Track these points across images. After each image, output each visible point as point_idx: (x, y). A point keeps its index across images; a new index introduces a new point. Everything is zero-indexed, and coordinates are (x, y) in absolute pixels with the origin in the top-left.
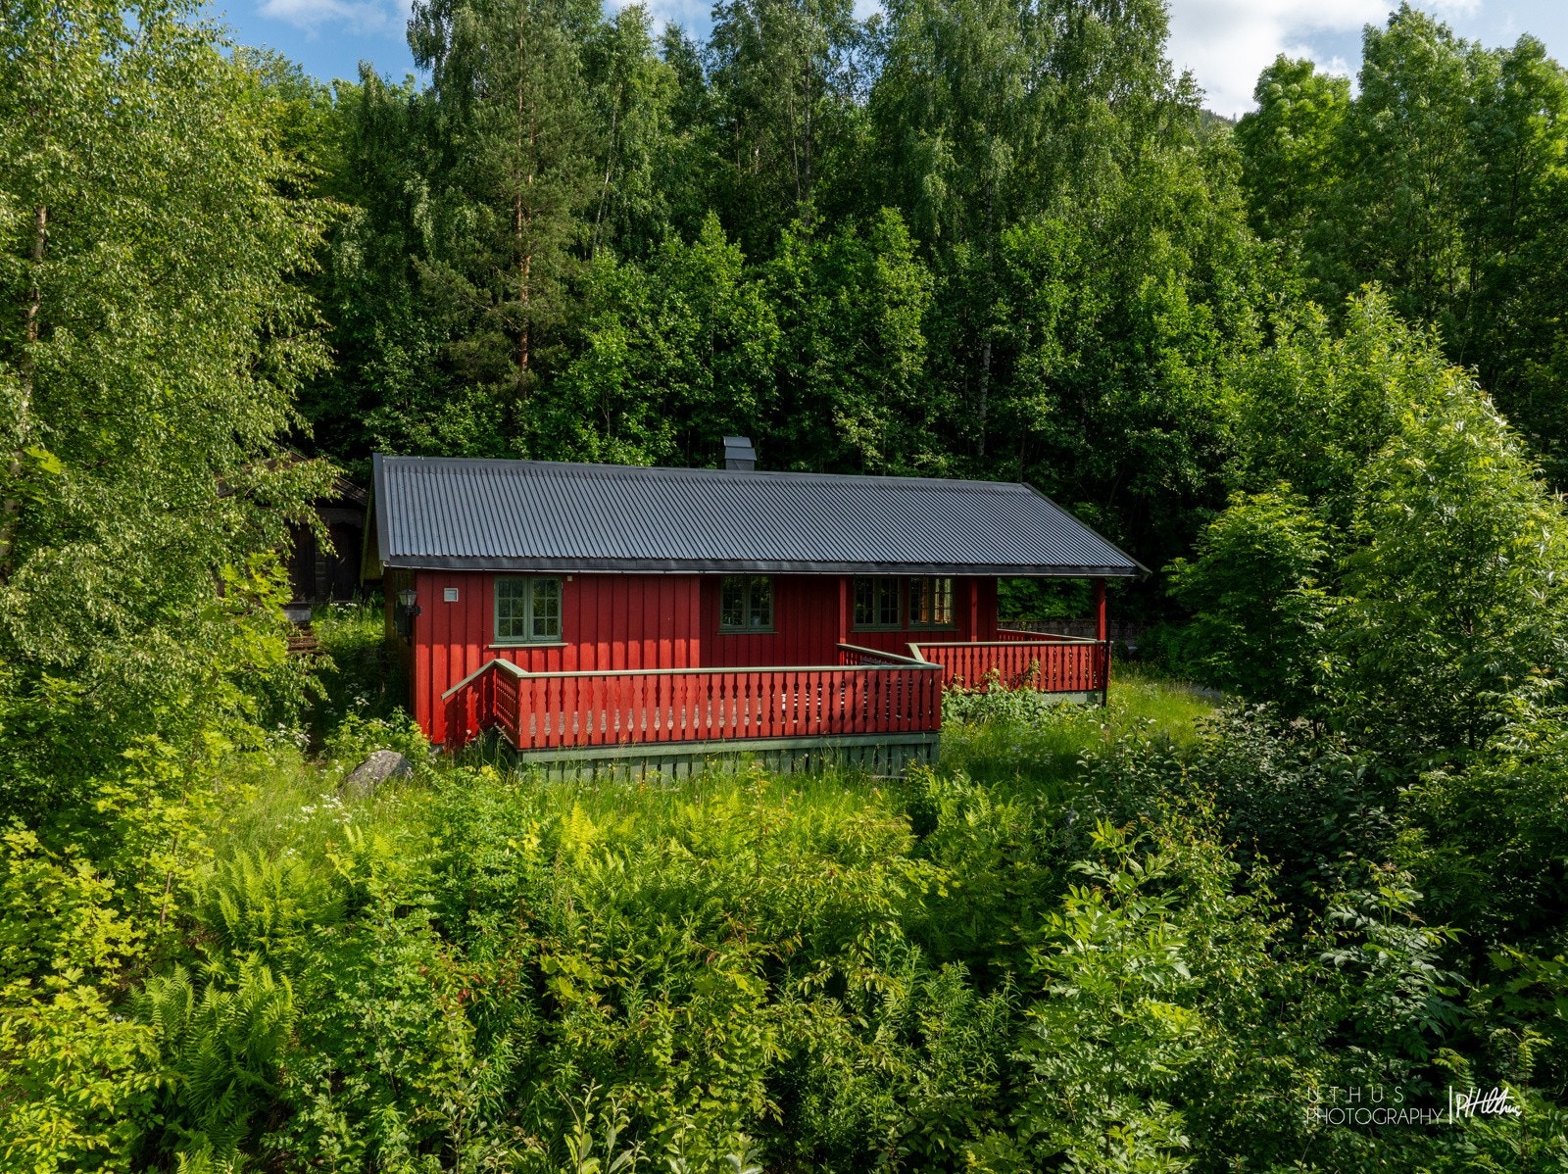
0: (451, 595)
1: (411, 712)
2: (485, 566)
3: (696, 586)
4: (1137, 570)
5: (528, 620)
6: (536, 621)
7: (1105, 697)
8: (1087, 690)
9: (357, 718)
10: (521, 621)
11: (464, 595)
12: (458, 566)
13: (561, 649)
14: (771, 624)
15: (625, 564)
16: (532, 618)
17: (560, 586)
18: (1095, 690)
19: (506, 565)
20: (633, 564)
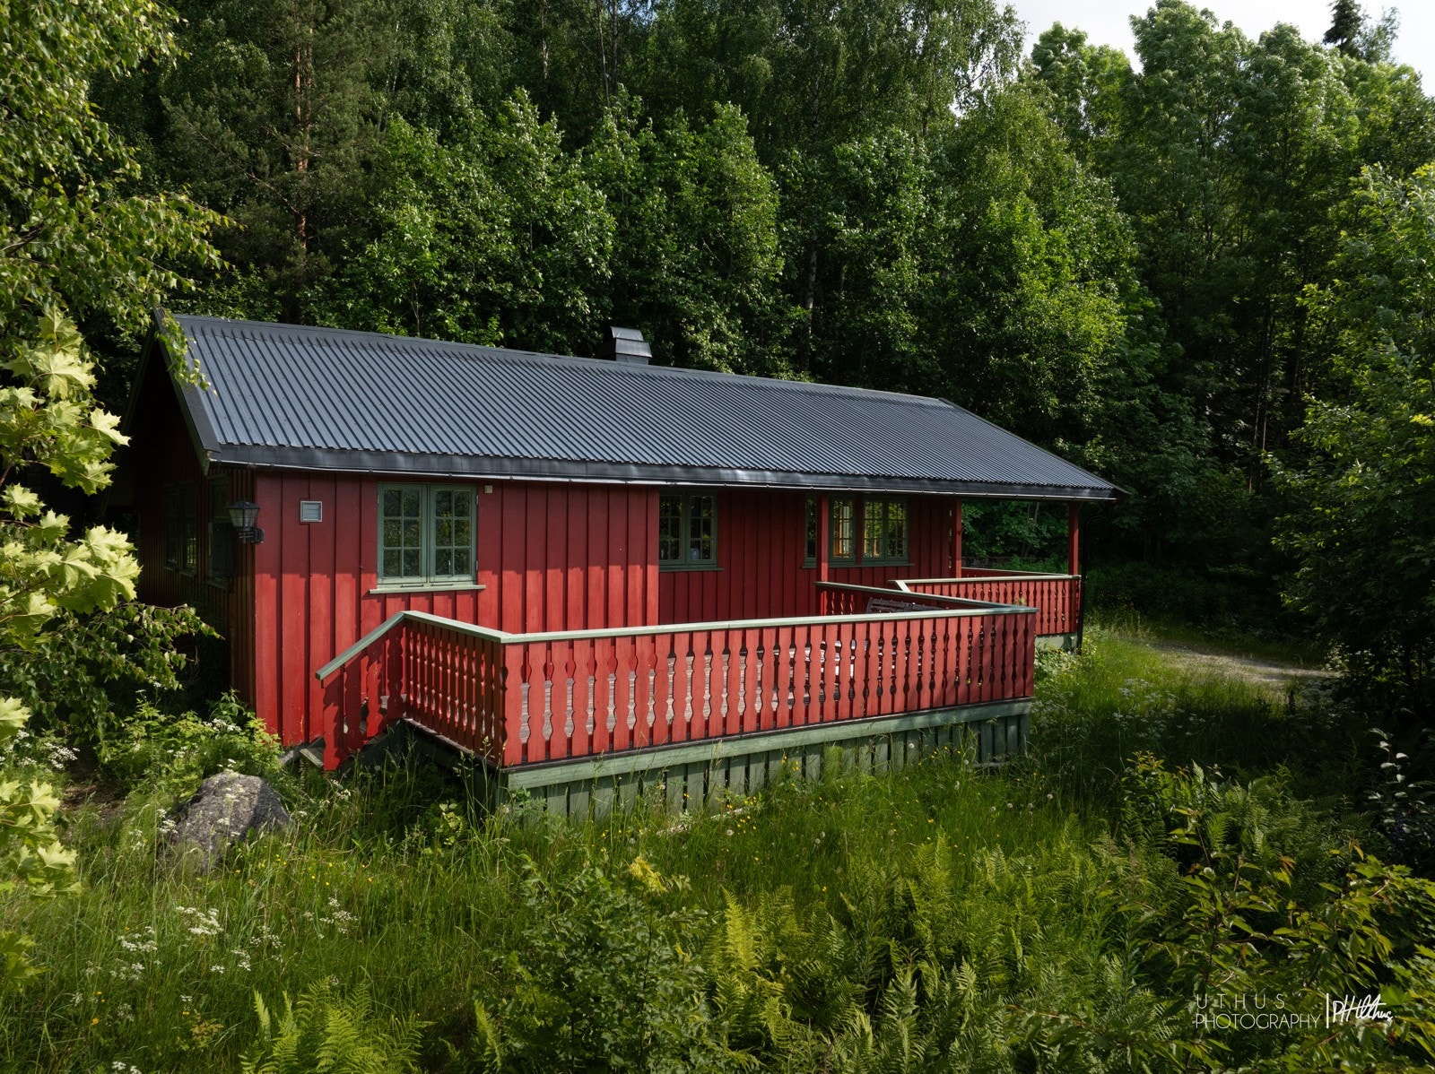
0: (311, 512)
1: (247, 699)
2: (370, 465)
3: (655, 504)
4: (1114, 493)
5: (428, 547)
6: (439, 553)
7: (1080, 642)
8: (1063, 634)
9: (155, 713)
10: (417, 553)
11: (332, 511)
12: (327, 464)
13: (475, 593)
14: (713, 559)
15: (572, 469)
16: (433, 547)
17: (474, 501)
18: (1071, 633)
19: (404, 466)
20: (581, 470)
